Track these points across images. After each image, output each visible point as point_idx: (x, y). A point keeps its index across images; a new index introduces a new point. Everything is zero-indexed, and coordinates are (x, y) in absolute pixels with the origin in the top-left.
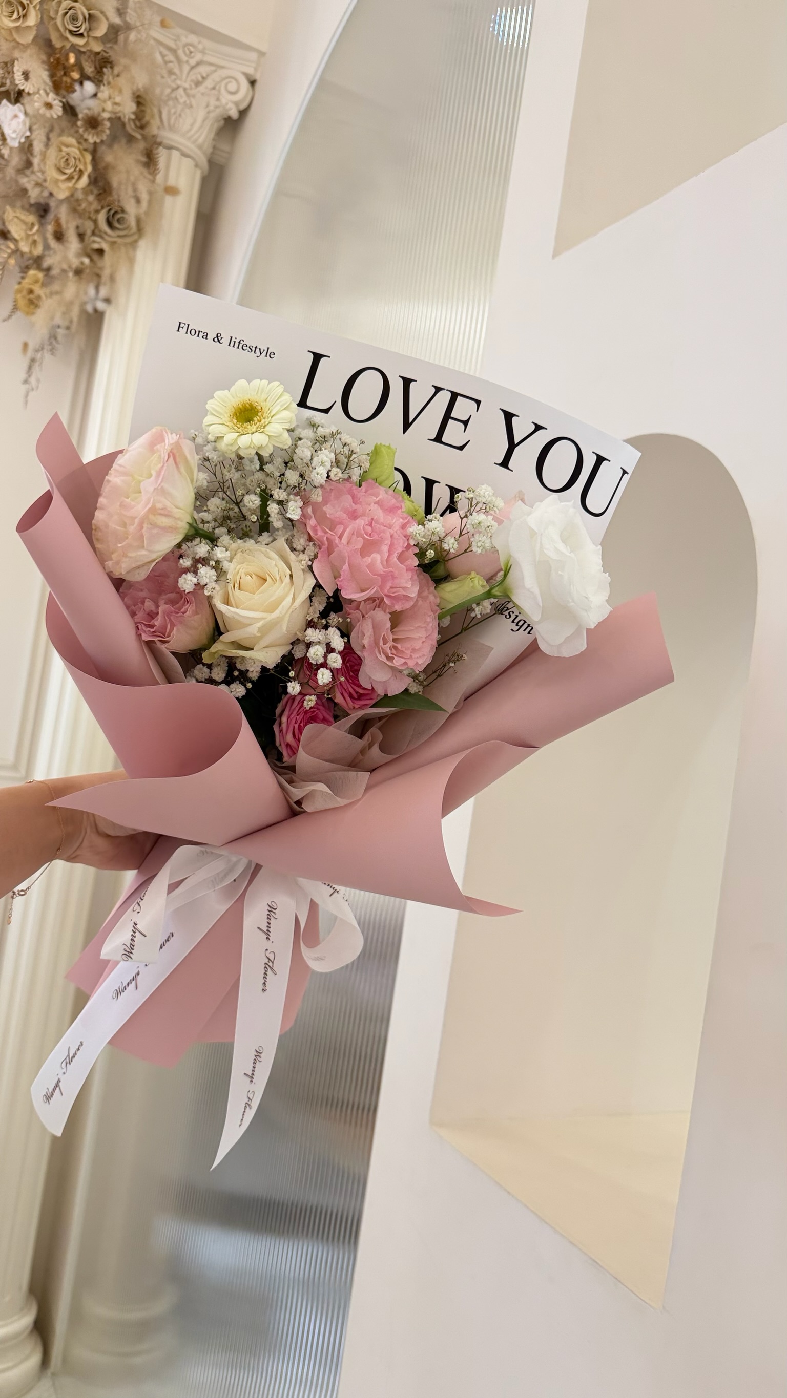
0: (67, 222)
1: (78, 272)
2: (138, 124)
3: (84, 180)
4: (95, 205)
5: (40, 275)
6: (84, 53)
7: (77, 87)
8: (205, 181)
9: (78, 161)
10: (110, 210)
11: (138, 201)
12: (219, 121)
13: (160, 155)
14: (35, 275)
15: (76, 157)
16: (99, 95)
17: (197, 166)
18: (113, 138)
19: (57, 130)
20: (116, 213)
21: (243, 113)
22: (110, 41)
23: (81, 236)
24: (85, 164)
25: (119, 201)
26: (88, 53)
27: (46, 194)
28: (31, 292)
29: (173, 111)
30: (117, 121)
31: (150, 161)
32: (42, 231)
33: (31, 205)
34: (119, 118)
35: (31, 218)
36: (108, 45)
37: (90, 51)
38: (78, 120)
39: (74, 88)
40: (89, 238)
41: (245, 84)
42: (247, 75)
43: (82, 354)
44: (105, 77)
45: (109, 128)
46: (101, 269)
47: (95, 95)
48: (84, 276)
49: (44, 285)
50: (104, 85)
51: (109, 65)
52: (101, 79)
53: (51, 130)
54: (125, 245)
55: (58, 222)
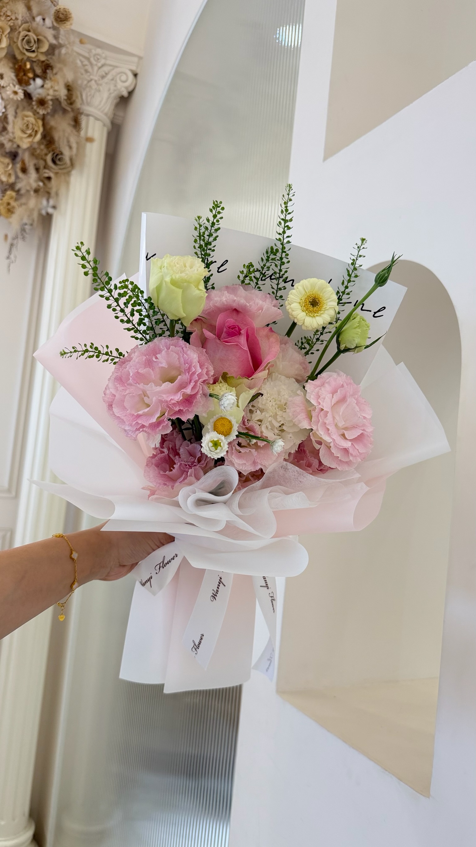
0: (29, 162)
1: (36, 191)
2: (69, 102)
3: (39, 137)
4: (45, 151)
5: (14, 194)
6: (35, 62)
7: (32, 82)
8: (109, 134)
9: (34, 126)
10: (54, 153)
11: (70, 147)
12: (116, 99)
13: (83, 119)
14: (10, 194)
15: (33, 123)
16: (45, 86)
17: (104, 125)
18: (54, 112)
19: (21, 108)
20: (57, 155)
21: (131, 93)
22: (50, 54)
23: (37, 170)
24: (39, 127)
25: (59, 148)
26: (37, 61)
27: (15, 146)
28: (9, 204)
29: (89, 94)
30: (57, 101)
31: (76, 123)
32: (14, 168)
33: (7, 153)
34: (57, 99)
35: (7, 160)
36: (49, 57)
37: (39, 60)
38: (33, 101)
39: (29, 83)
40: (41, 171)
41: (131, 76)
42: (132, 71)
43: (40, 240)
44: (48, 76)
45: (52, 105)
46: (50, 188)
47: (43, 86)
48: (40, 193)
49: (16, 200)
50: (48, 80)
51: (50, 68)
52: (45, 77)
53: (17, 107)
54: (64, 174)
55: (23, 162)
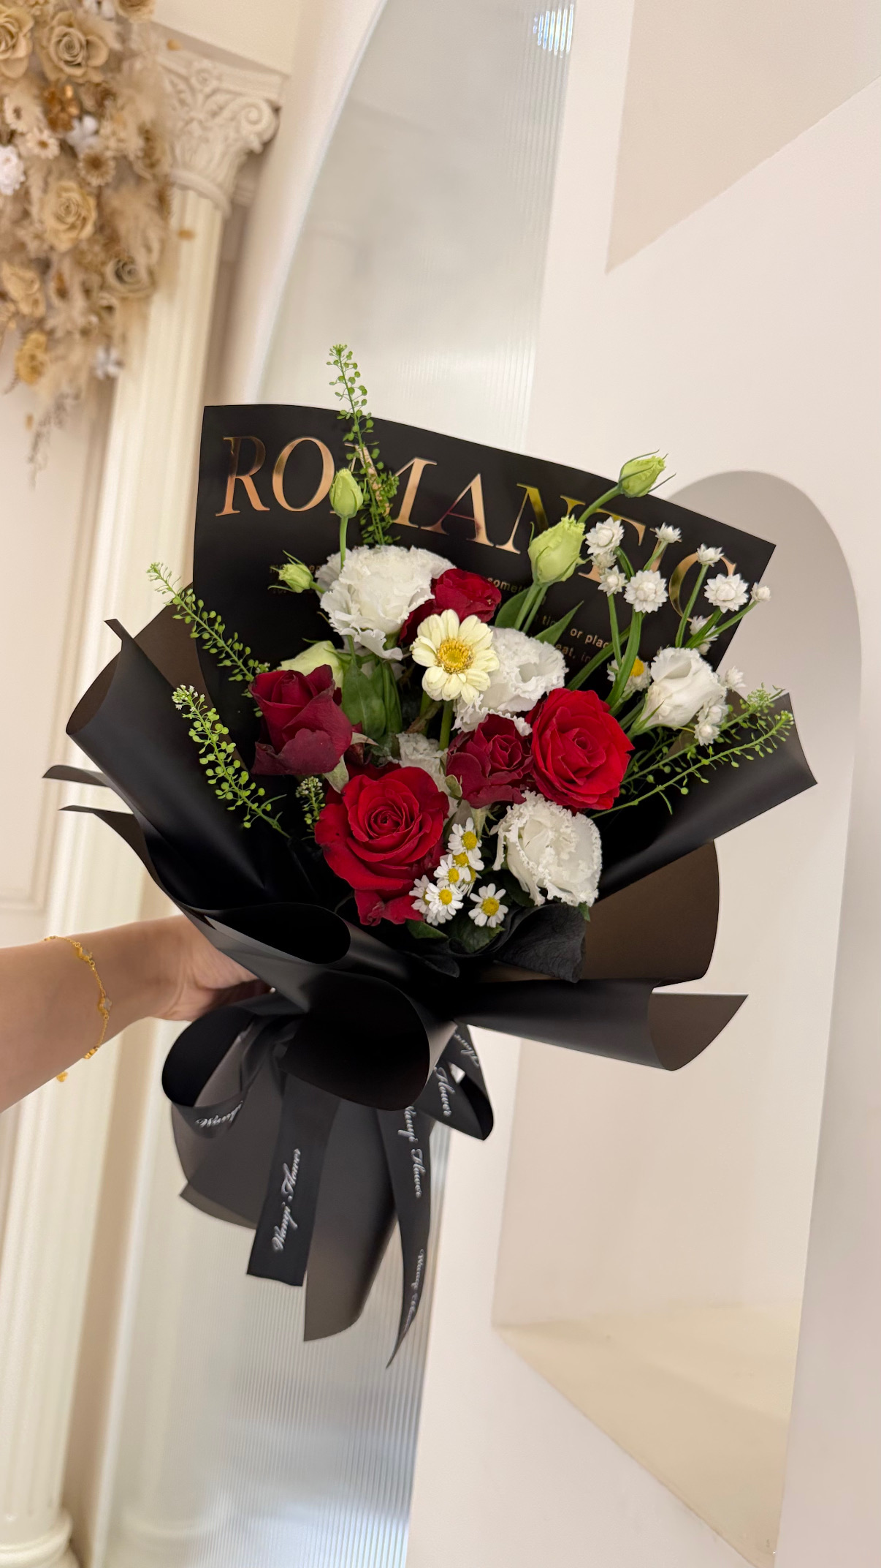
0: (71, 278)
1: (85, 332)
2: (148, 161)
3: (89, 229)
4: (102, 256)
5: (42, 338)
6: (81, 85)
7: (76, 123)
8: (227, 225)
9: (80, 208)
10: (119, 261)
11: (148, 249)
12: (240, 157)
13: (175, 195)
14: (36, 339)
15: (78, 203)
16: (102, 131)
17: (216, 206)
18: (119, 180)
19: (55, 173)
20: (125, 264)
21: (267, 145)
22: (112, 71)
23: (87, 292)
24: (89, 210)
25: (128, 251)
26: (87, 85)
27: (46, 247)
28: (33, 357)
29: (187, 147)
30: (122, 159)
31: (162, 202)
32: (43, 288)
33: (31, 261)
34: (125, 157)
35: (30, 274)
36: (110, 75)
37: (89, 82)
38: (79, 161)
39: (71, 125)
40: (95, 294)
41: (267, 112)
42: (269, 102)
43: (93, 425)
44: (107, 112)
45: (115, 168)
46: (112, 327)
47: (96, 132)
48: (92, 336)
49: (47, 349)
50: (107, 120)
51: (112, 98)
52: (102, 114)
53: (49, 172)
54: (138, 300)
55: (60, 278)
